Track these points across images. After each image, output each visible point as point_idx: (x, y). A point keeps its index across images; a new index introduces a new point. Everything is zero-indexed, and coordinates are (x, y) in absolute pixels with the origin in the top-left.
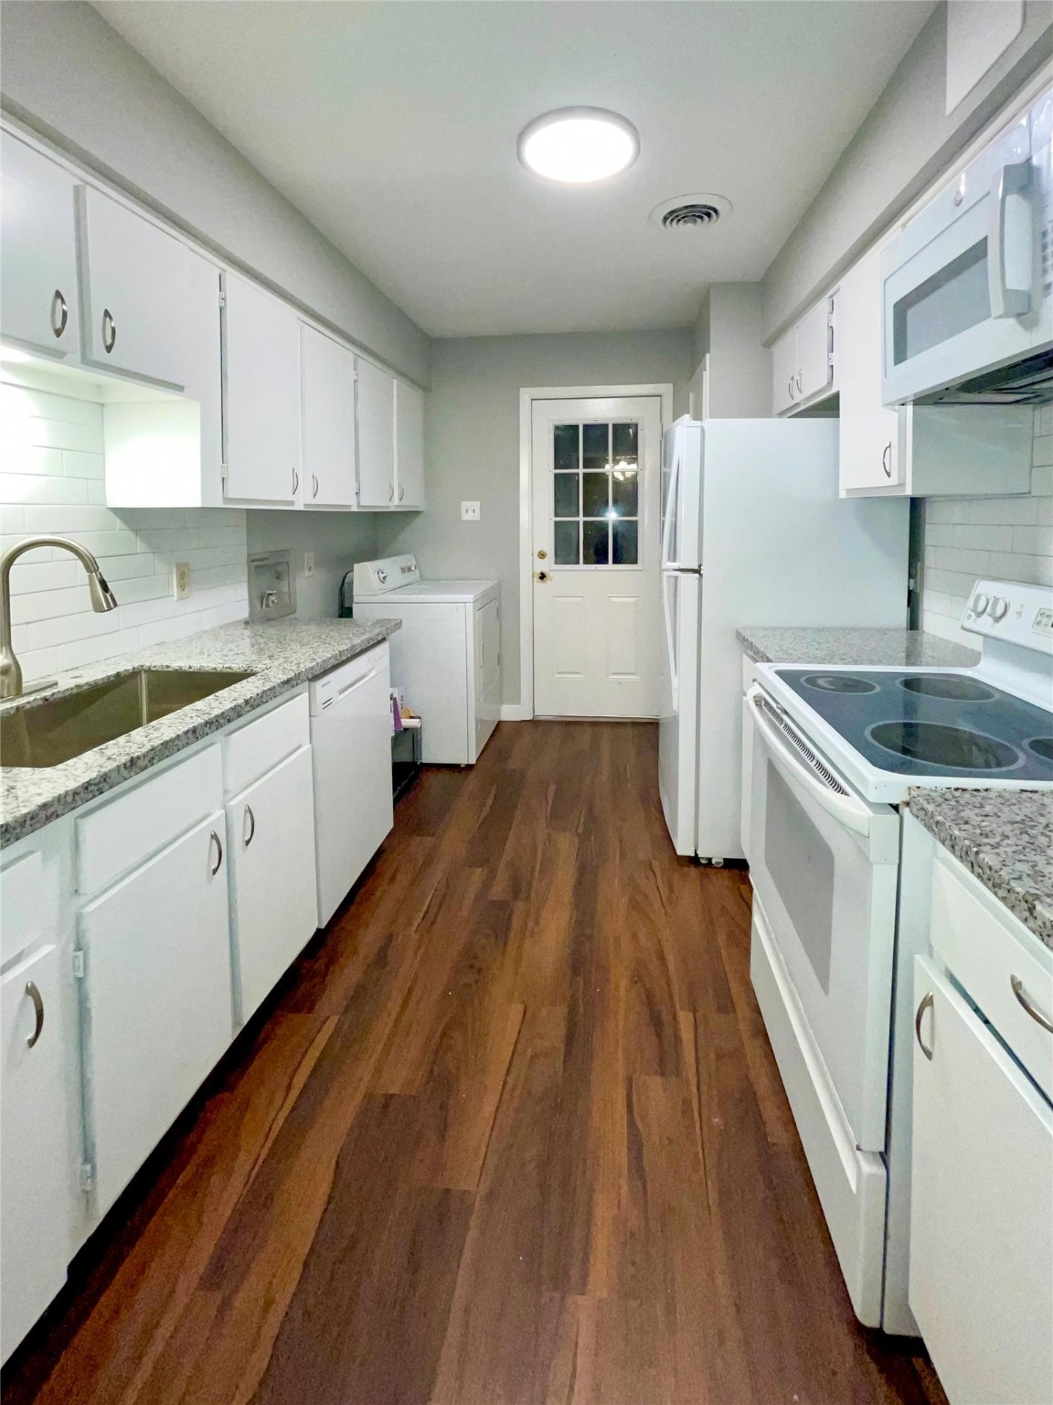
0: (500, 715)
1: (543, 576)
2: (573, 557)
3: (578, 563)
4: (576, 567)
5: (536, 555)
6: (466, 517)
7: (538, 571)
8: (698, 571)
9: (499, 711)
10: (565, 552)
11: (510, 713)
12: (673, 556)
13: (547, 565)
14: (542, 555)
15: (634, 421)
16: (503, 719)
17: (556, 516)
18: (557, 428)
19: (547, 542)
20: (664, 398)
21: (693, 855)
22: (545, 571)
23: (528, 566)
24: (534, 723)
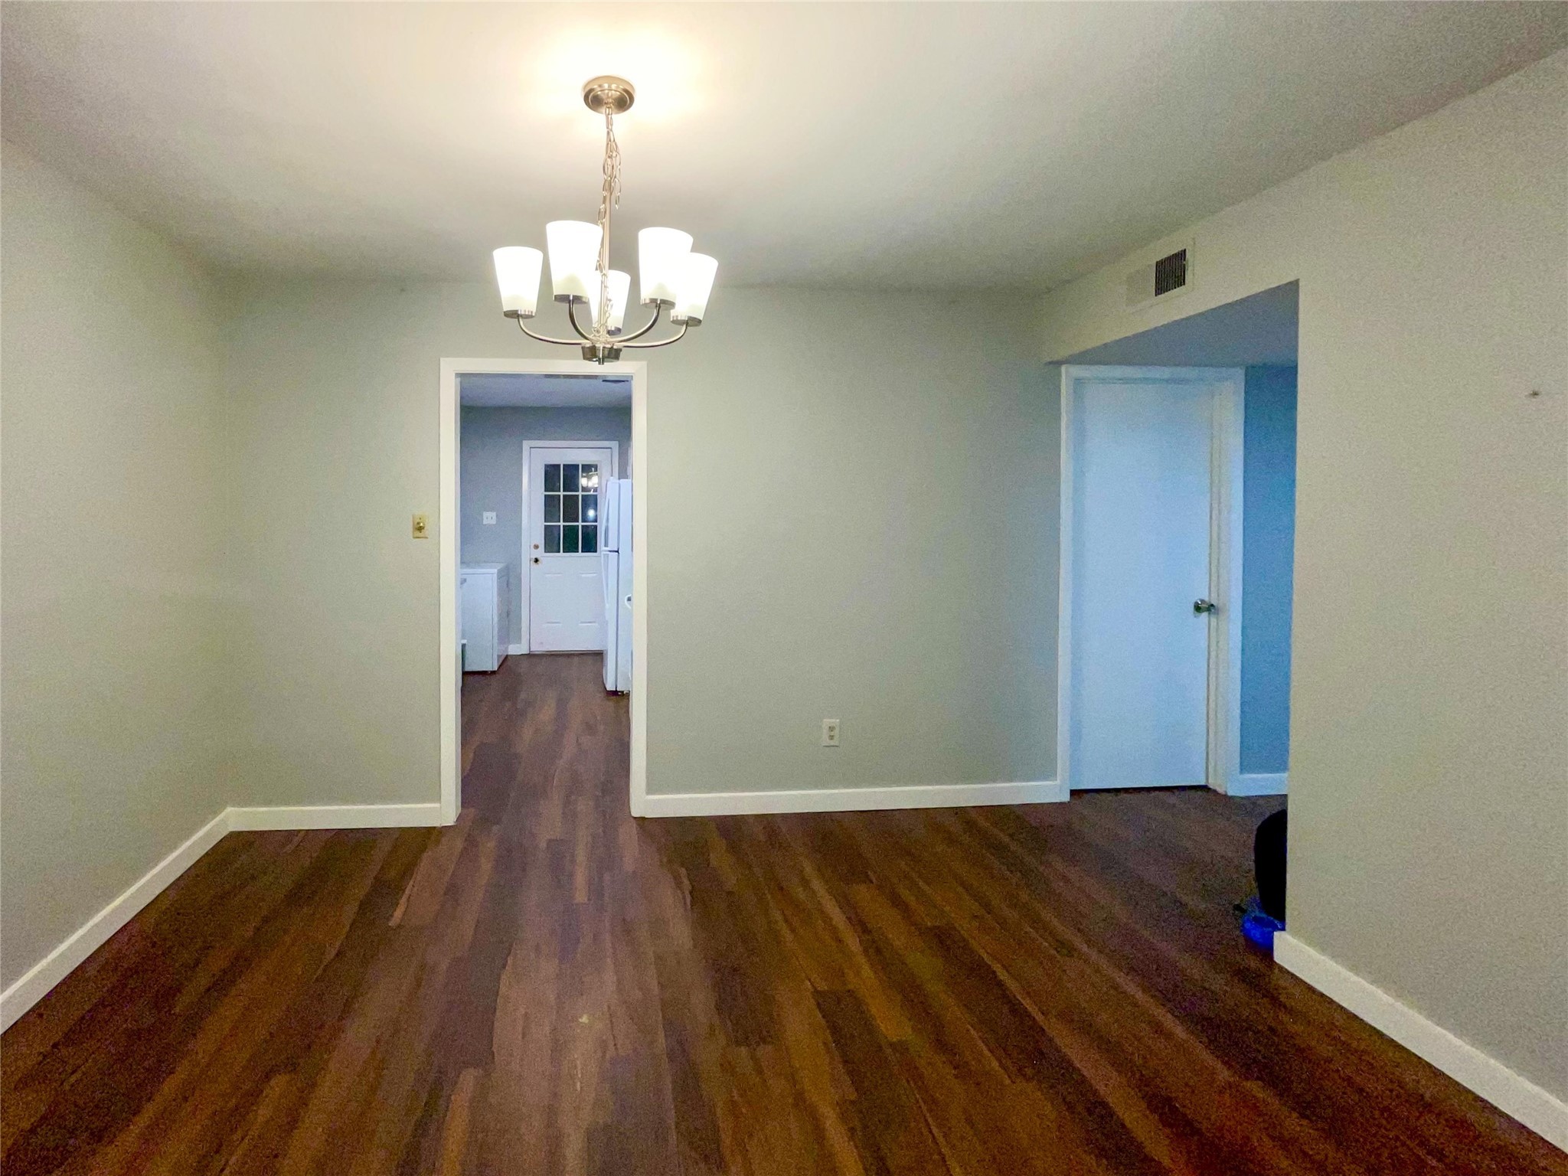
0: (507, 651)
1: (536, 560)
2: (556, 548)
3: (559, 552)
4: (558, 554)
5: (532, 547)
6: (485, 522)
7: (534, 557)
8: (618, 552)
9: (507, 648)
10: (551, 545)
11: (515, 649)
12: (606, 545)
13: (540, 553)
14: (536, 547)
15: (595, 463)
16: (509, 653)
17: (545, 522)
18: (546, 465)
19: (539, 538)
20: (614, 449)
21: (614, 689)
22: (538, 557)
23: (527, 553)
24: (530, 656)
